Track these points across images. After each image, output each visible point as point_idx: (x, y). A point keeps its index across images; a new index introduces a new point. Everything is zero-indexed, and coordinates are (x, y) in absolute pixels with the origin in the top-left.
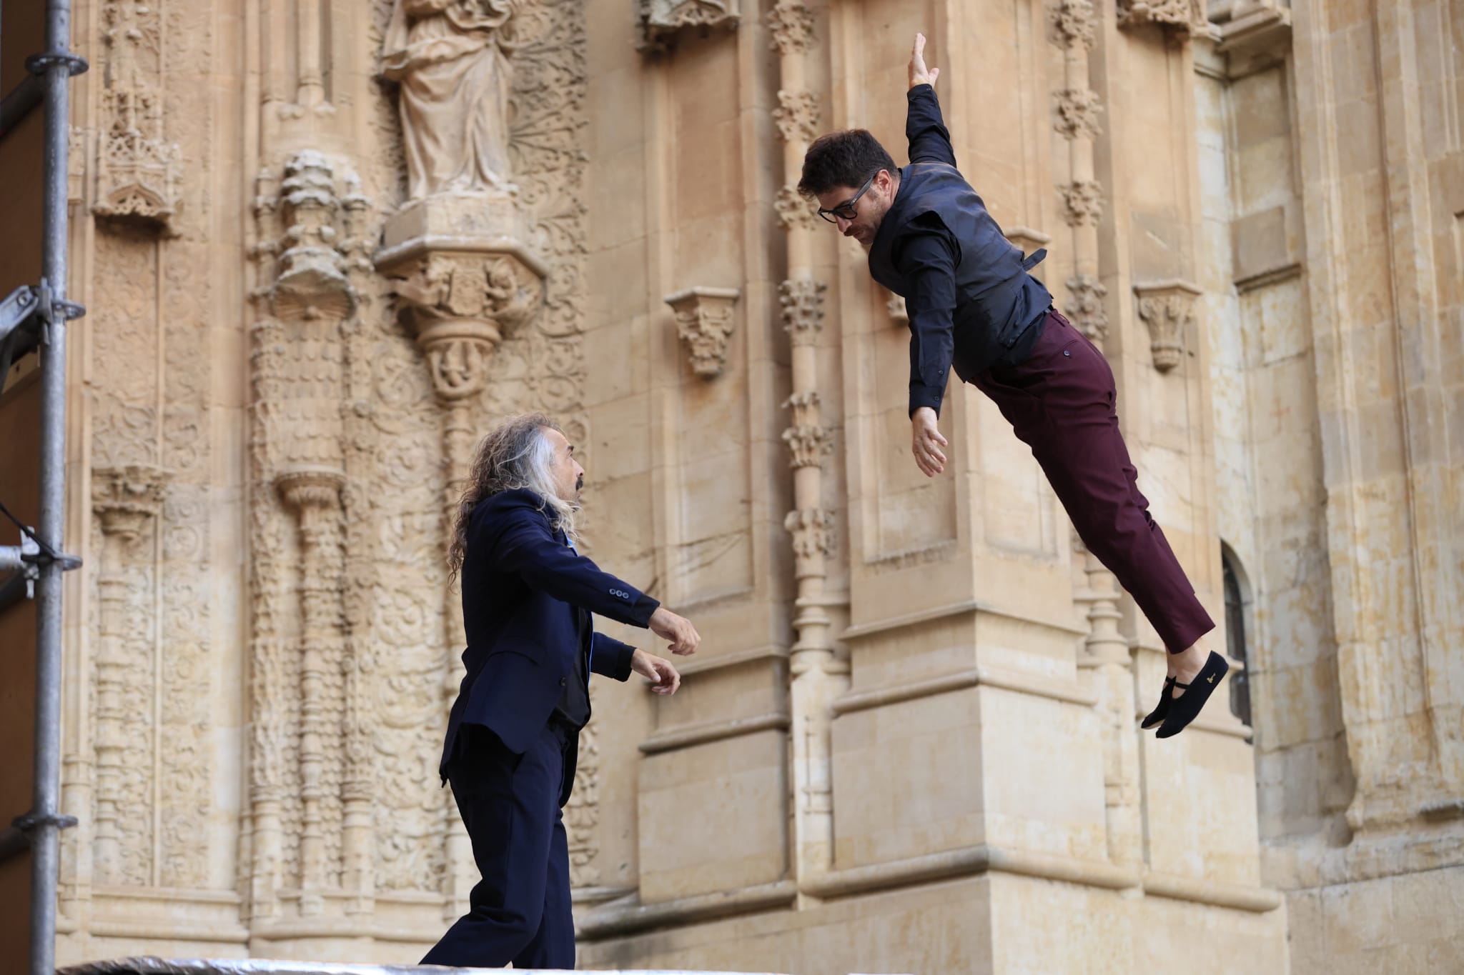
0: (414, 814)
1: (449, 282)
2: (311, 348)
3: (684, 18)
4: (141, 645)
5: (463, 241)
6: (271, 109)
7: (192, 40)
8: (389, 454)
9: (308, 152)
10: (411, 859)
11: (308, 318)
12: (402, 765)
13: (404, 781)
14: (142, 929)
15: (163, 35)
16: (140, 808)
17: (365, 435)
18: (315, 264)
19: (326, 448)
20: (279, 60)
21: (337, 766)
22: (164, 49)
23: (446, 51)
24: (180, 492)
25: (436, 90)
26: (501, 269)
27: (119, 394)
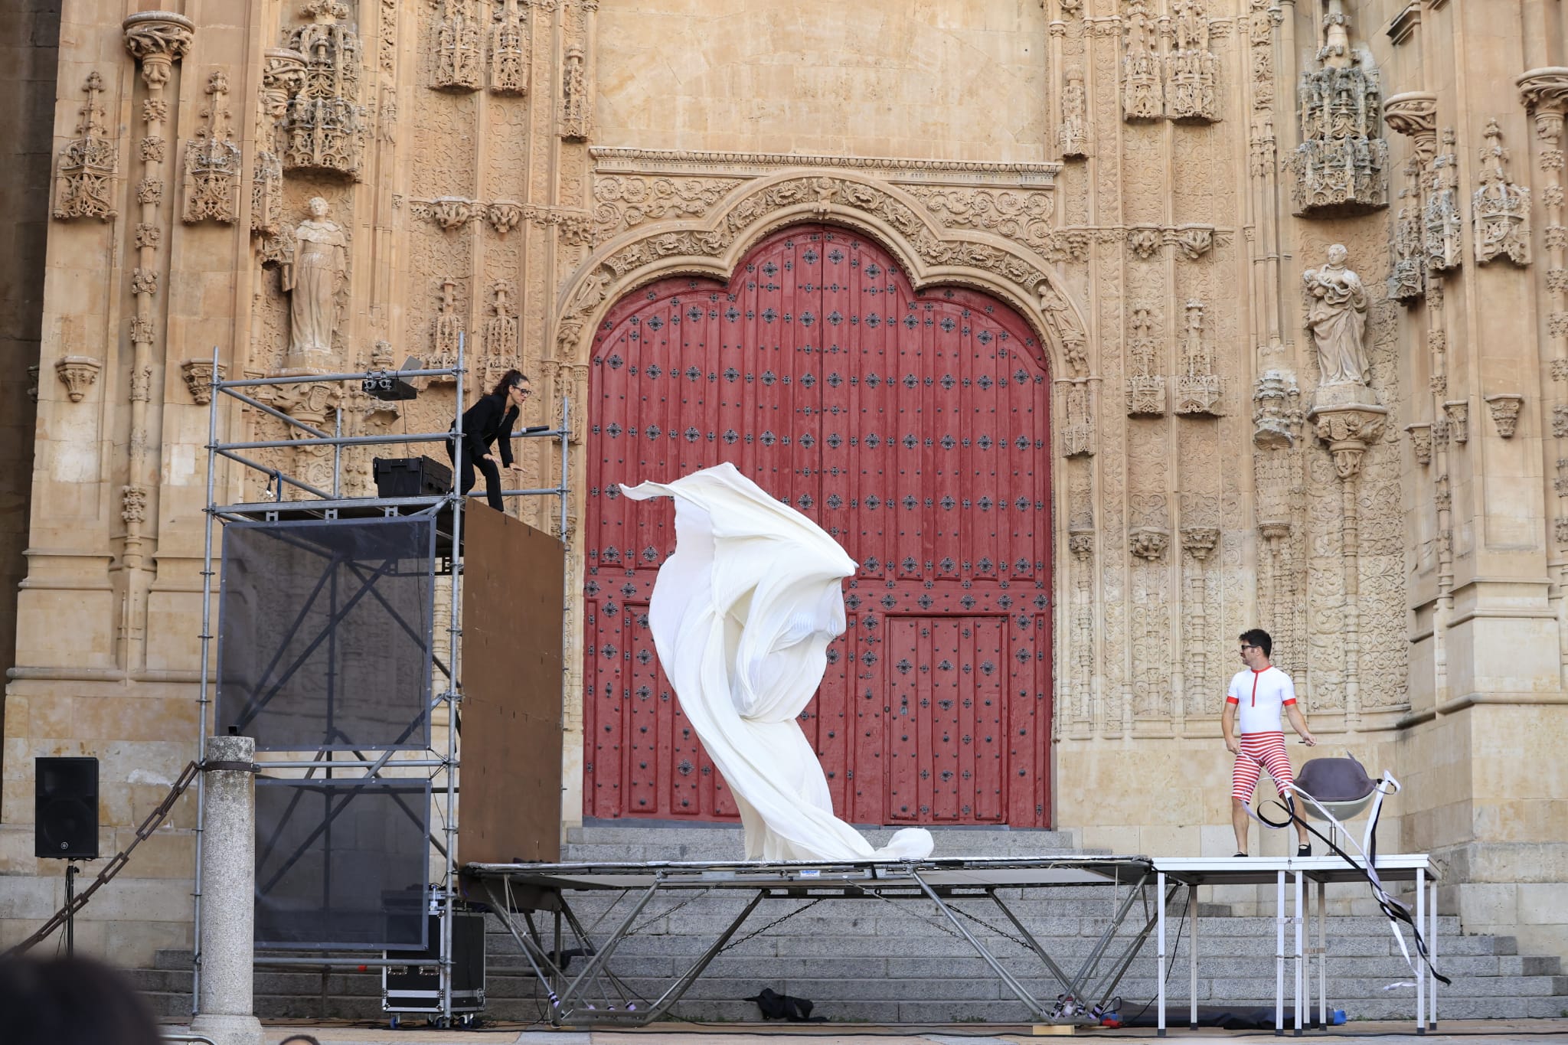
0: (1334, 674)
1: (1329, 426)
2: (1276, 463)
3: (1402, 294)
4: (1216, 605)
5: (1330, 407)
6: (1259, 350)
7: (1228, 322)
8: (1319, 506)
9: (1269, 372)
10: (1335, 694)
11: (1273, 450)
12: (1329, 651)
13: (1331, 658)
14: (1206, 734)
15: (1216, 321)
16: (1217, 679)
17: (1298, 502)
18: (1266, 426)
19: (1282, 509)
20: (1262, 328)
21: (1290, 656)
22: (1217, 328)
23: (1323, 316)
24: (1229, 534)
25: (1322, 335)
26: (1351, 418)
27: (1202, 492)
